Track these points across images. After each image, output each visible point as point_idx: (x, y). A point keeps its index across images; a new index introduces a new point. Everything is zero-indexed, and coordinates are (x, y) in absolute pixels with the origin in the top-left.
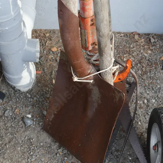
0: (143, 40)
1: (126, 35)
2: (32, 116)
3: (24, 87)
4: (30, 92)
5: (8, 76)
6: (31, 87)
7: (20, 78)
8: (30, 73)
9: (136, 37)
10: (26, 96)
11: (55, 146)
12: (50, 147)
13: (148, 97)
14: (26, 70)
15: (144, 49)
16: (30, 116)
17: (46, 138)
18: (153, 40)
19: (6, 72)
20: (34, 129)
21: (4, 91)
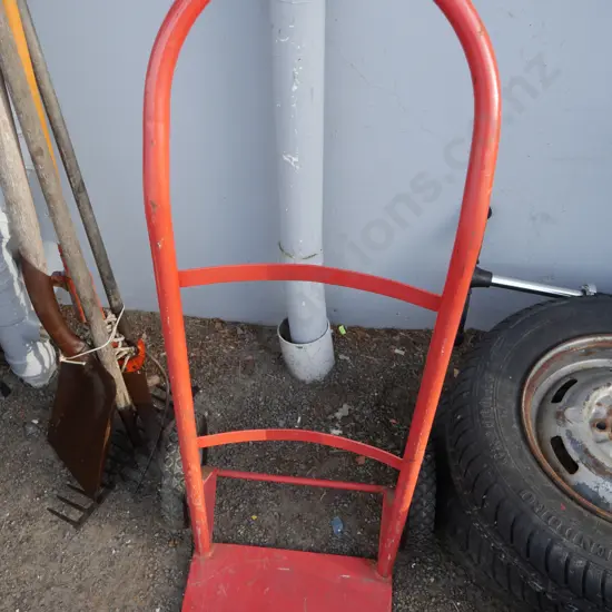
0: (226, 331)
1: (203, 321)
2: (40, 422)
3: (36, 378)
4: (45, 388)
5: (10, 361)
6: (47, 382)
7: (25, 365)
8: (41, 360)
9: (218, 325)
10: (38, 395)
11: (58, 465)
12: (51, 466)
13: (212, 409)
14: (32, 353)
15: (225, 344)
16: (36, 422)
17: (49, 453)
18: (240, 331)
19: (12, 358)
20: (37, 440)
21: (11, 386)
